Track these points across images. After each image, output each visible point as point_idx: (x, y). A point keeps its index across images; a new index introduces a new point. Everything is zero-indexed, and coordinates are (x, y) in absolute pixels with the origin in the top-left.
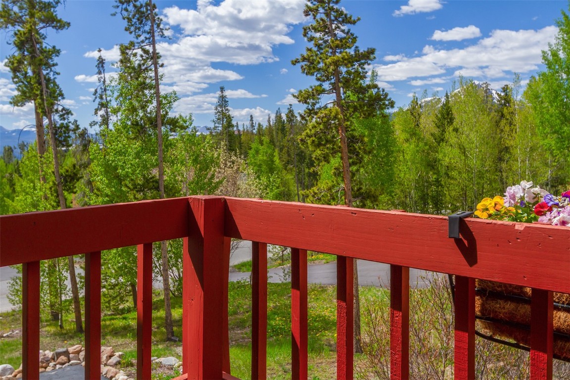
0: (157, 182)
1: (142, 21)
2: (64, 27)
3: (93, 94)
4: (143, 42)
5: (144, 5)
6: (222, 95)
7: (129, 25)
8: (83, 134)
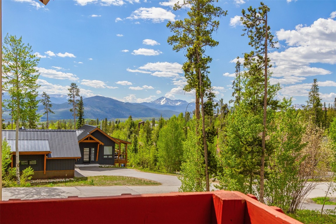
0: (261, 141)
1: (260, 38)
2: (215, 44)
3: (232, 84)
4: (259, 51)
5: (262, 27)
6: (315, 85)
7: (252, 41)
8: (225, 107)
